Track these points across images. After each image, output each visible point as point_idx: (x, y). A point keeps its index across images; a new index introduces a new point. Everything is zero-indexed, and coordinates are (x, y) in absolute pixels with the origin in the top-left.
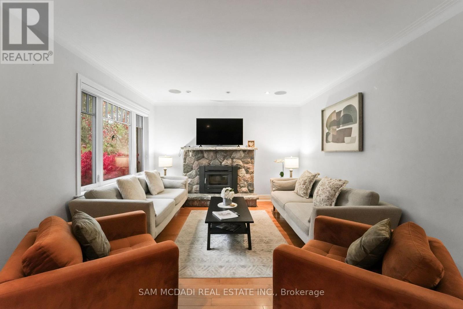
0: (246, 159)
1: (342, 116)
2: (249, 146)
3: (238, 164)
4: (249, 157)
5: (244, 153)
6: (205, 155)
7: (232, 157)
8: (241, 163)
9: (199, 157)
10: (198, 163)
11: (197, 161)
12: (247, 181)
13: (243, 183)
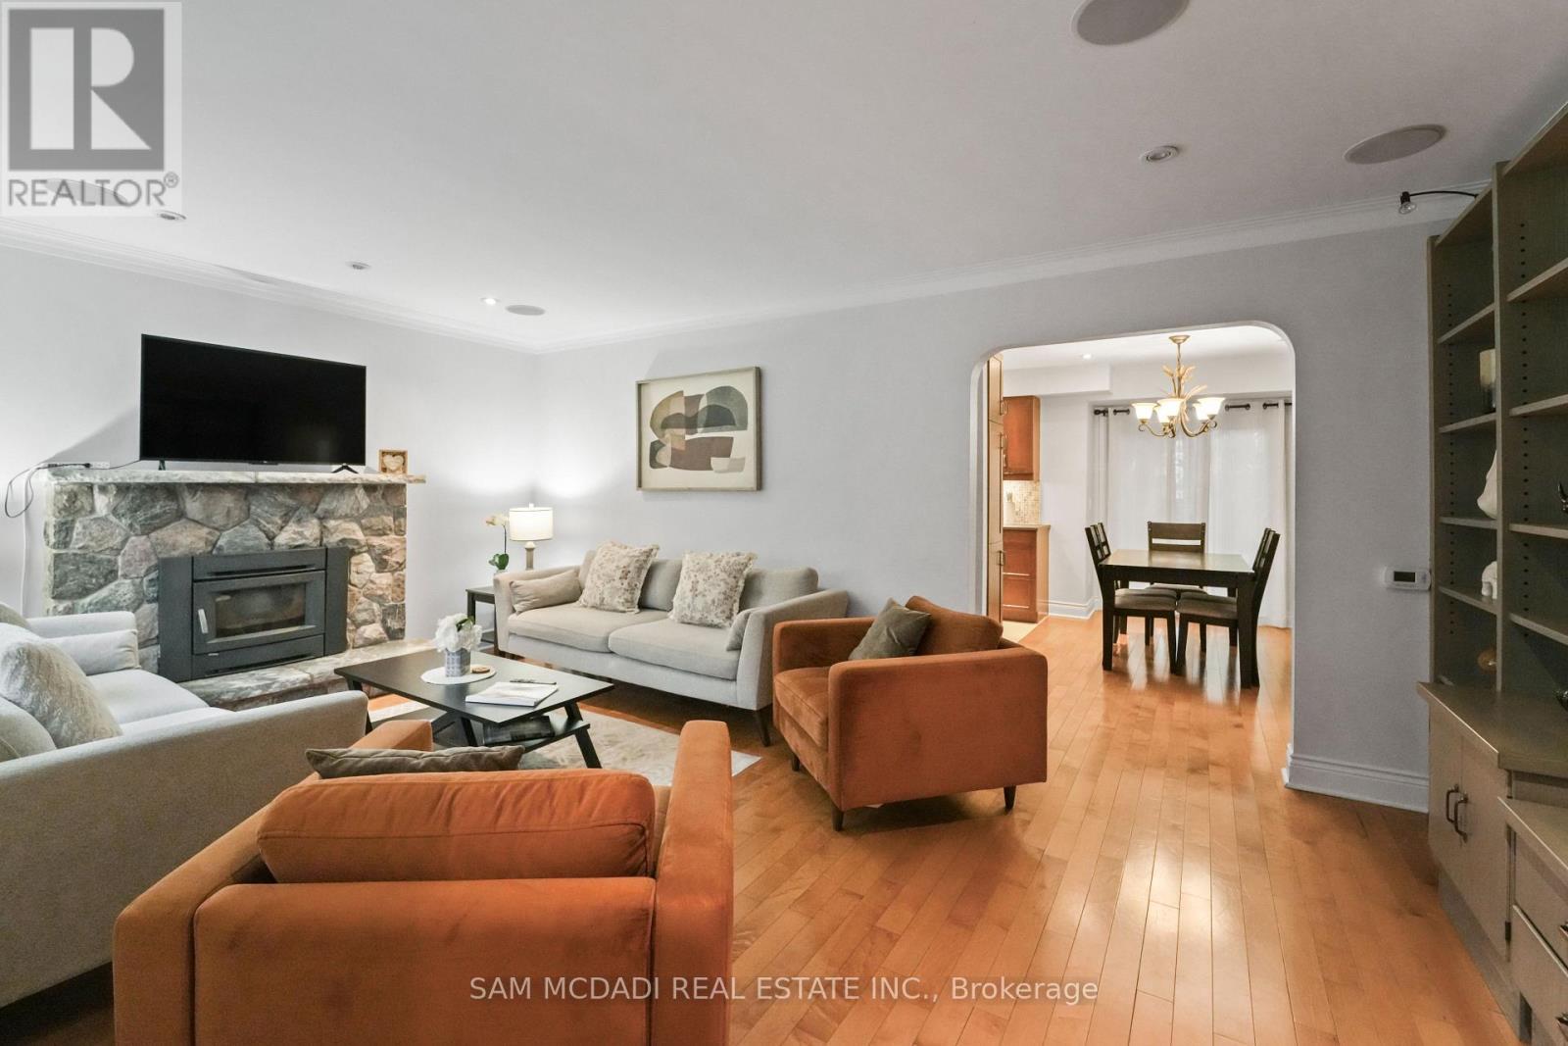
0: (378, 516)
1: (704, 409)
2: (384, 470)
3: (346, 536)
4: (389, 509)
5: (369, 496)
6: (193, 506)
7: (319, 511)
8: (359, 535)
9: (156, 517)
10: (149, 544)
11: (144, 537)
12: (380, 599)
13: (366, 610)
